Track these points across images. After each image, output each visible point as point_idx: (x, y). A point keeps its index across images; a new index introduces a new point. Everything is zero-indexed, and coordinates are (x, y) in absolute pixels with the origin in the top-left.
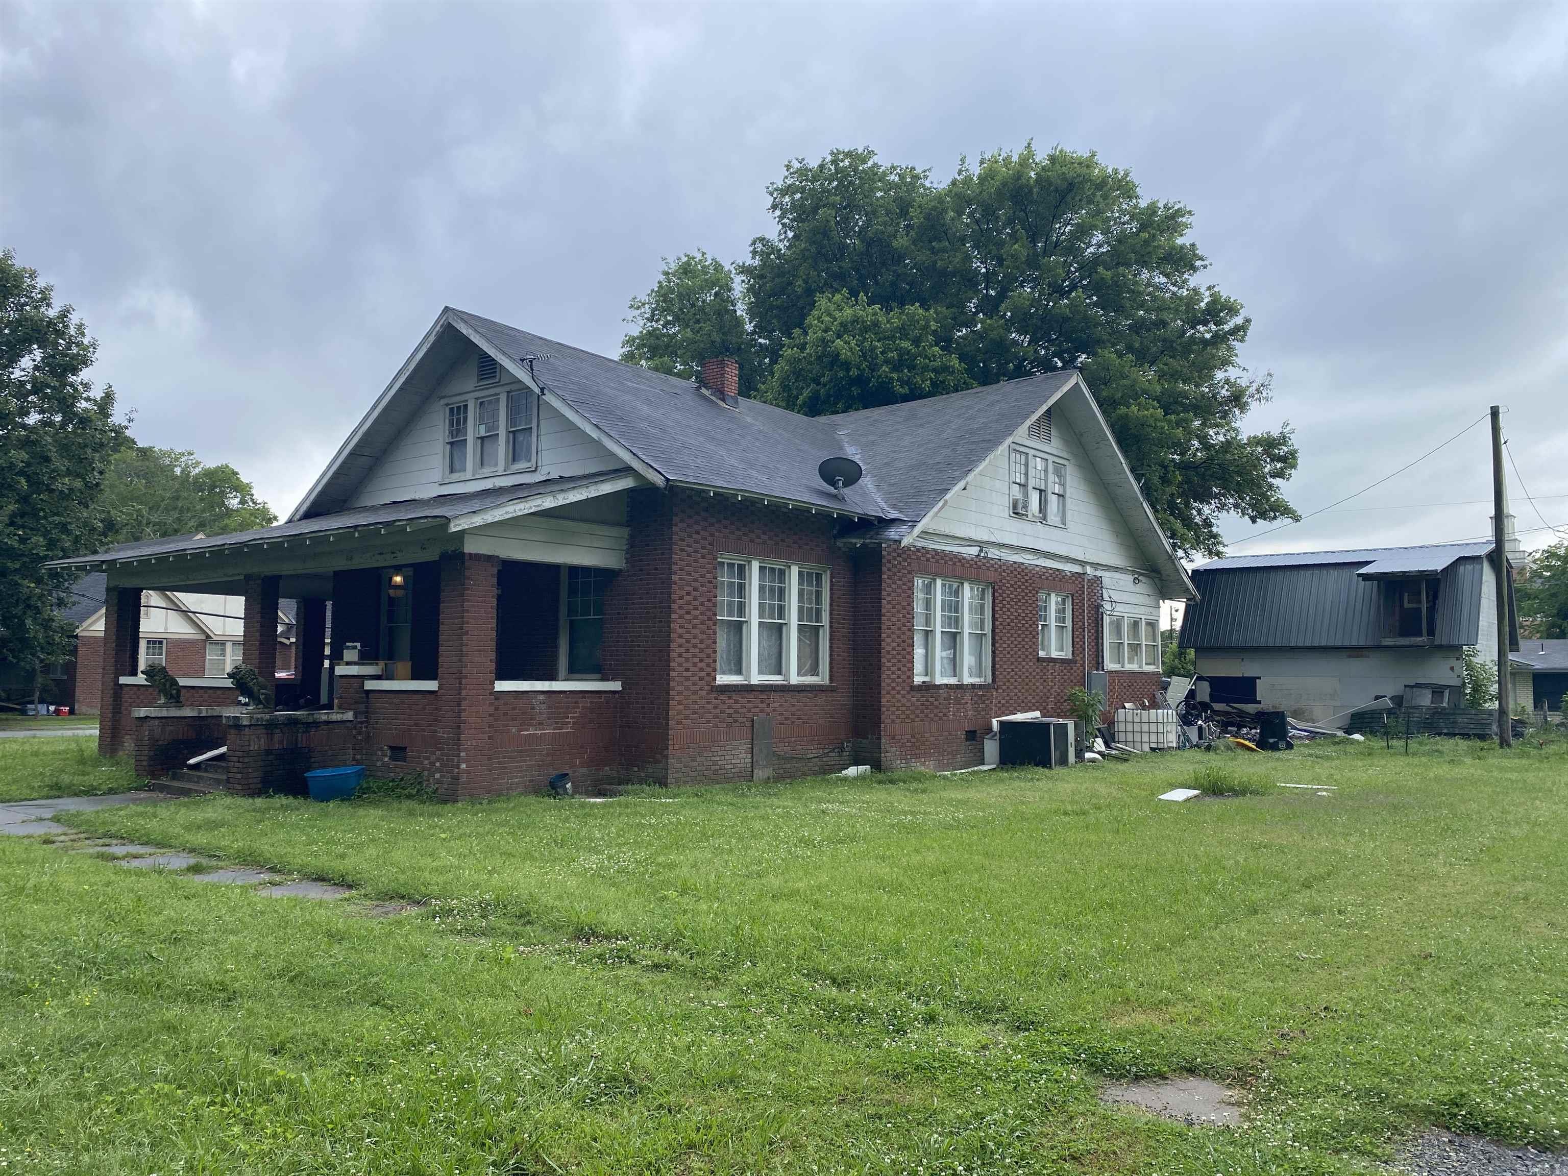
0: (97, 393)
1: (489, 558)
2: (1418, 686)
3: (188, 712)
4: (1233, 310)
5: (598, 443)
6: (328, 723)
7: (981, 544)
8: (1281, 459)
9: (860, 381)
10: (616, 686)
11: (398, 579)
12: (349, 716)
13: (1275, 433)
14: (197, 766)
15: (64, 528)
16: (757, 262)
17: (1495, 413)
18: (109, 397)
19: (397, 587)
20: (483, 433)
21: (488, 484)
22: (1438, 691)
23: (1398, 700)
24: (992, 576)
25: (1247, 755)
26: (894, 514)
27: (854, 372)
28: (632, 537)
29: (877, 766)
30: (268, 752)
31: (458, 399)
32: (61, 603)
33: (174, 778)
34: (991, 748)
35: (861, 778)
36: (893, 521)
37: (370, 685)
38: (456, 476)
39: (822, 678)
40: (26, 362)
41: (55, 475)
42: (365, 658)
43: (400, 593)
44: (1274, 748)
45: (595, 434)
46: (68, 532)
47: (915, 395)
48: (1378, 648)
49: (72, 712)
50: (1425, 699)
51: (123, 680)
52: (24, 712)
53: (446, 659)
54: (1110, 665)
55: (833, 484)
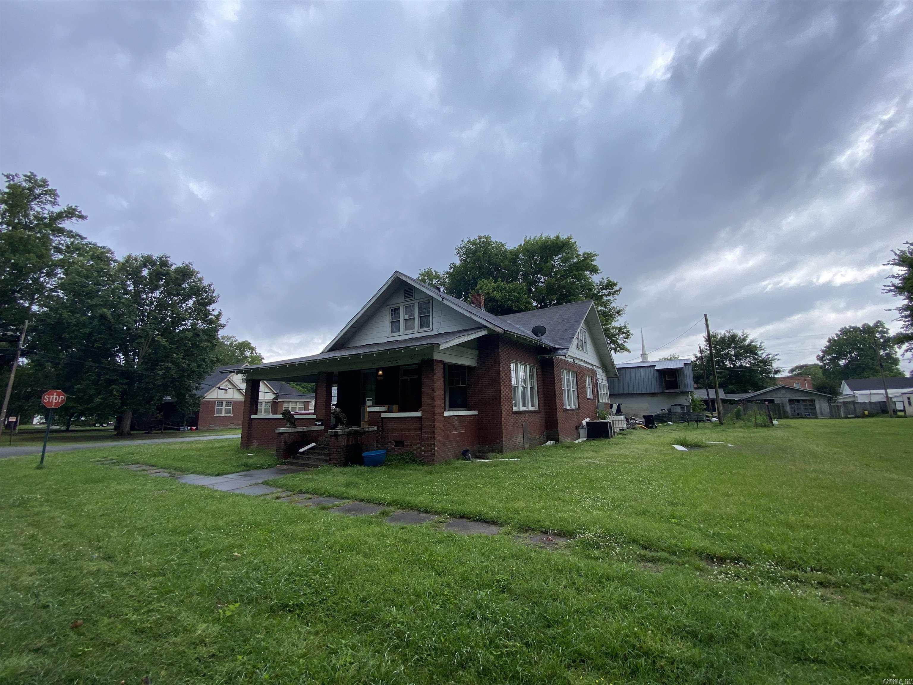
0: (216, 313)
1: (441, 362)
2: (676, 405)
3: (299, 429)
4: (615, 285)
5: (470, 318)
6: (368, 432)
7: (574, 358)
8: (626, 333)
9: (500, 306)
10: (475, 413)
11: (381, 372)
12: (375, 428)
13: (622, 325)
14: (303, 453)
15: (204, 360)
16: (452, 270)
17: (706, 316)
18: (220, 314)
19: (380, 376)
20: (407, 317)
21: (410, 336)
22: (682, 407)
23: (670, 410)
24: (576, 370)
25: (643, 430)
26: (557, 347)
27: (499, 303)
28: (479, 353)
29: (557, 441)
30: (347, 446)
31: (395, 305)
32: (197, 388)
33: (294, 458)
34: (583, 432)
35: (552, 446)
36: (558, 349)
37: (383, 415)
38: (394, 334)
39: (536, 408)
40: (191, 302)
41: (201, 341)
42: (376, 404)
43: (382, 378)
44: (651, 428)
45: (468, 315)
46: (205, 362)
47: (520, 311)
48: (663, 393)
49: (197, 429)
50: (679, 410)
51: (253, 417)
52: (179, 430)
53: (425, 402)
54: (601, 401)
55: (537, 336)
